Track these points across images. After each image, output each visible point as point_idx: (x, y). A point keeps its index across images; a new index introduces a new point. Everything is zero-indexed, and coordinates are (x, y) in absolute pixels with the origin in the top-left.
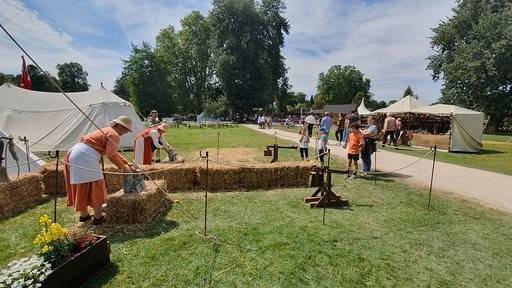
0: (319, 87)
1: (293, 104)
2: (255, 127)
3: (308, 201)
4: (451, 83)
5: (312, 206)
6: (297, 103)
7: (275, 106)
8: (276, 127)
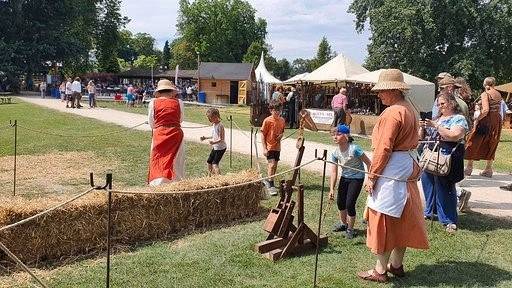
0: (181, 26)
1: (128, 55)
2: (58, 105)
3: (264, 249)
4: (381, 37)
5: (277, 257)
6: (136, 55)
7: (93, 59)
8: (106, 105)
